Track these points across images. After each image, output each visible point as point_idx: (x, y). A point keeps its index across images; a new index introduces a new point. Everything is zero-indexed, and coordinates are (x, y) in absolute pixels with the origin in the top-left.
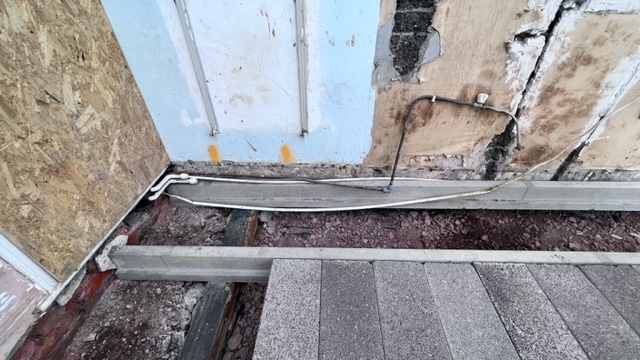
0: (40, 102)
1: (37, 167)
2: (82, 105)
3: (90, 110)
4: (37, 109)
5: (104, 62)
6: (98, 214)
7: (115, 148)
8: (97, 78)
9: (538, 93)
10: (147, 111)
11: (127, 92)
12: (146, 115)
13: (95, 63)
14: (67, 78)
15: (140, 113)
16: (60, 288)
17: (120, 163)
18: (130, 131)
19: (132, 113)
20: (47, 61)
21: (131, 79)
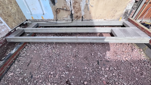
0: (7, 8)
1: (7, 15)
2: (12, 9)
3: (13, 10)
4: (6, 9)
5: (14, 4)
6: (15, 23)
7: (17, 15)
8: (13, 6)
9: (72, 7)
10: (22, 11)
11: (18, 8)
12: (22, 12)
13: (13, 4)
14: (9, 5)
15: (21, 11)
16: (11, 30)
17: (18, 17)
18: (19, 13)
19: (19, 11)
20: (7, 3)
21: (18, 6)
